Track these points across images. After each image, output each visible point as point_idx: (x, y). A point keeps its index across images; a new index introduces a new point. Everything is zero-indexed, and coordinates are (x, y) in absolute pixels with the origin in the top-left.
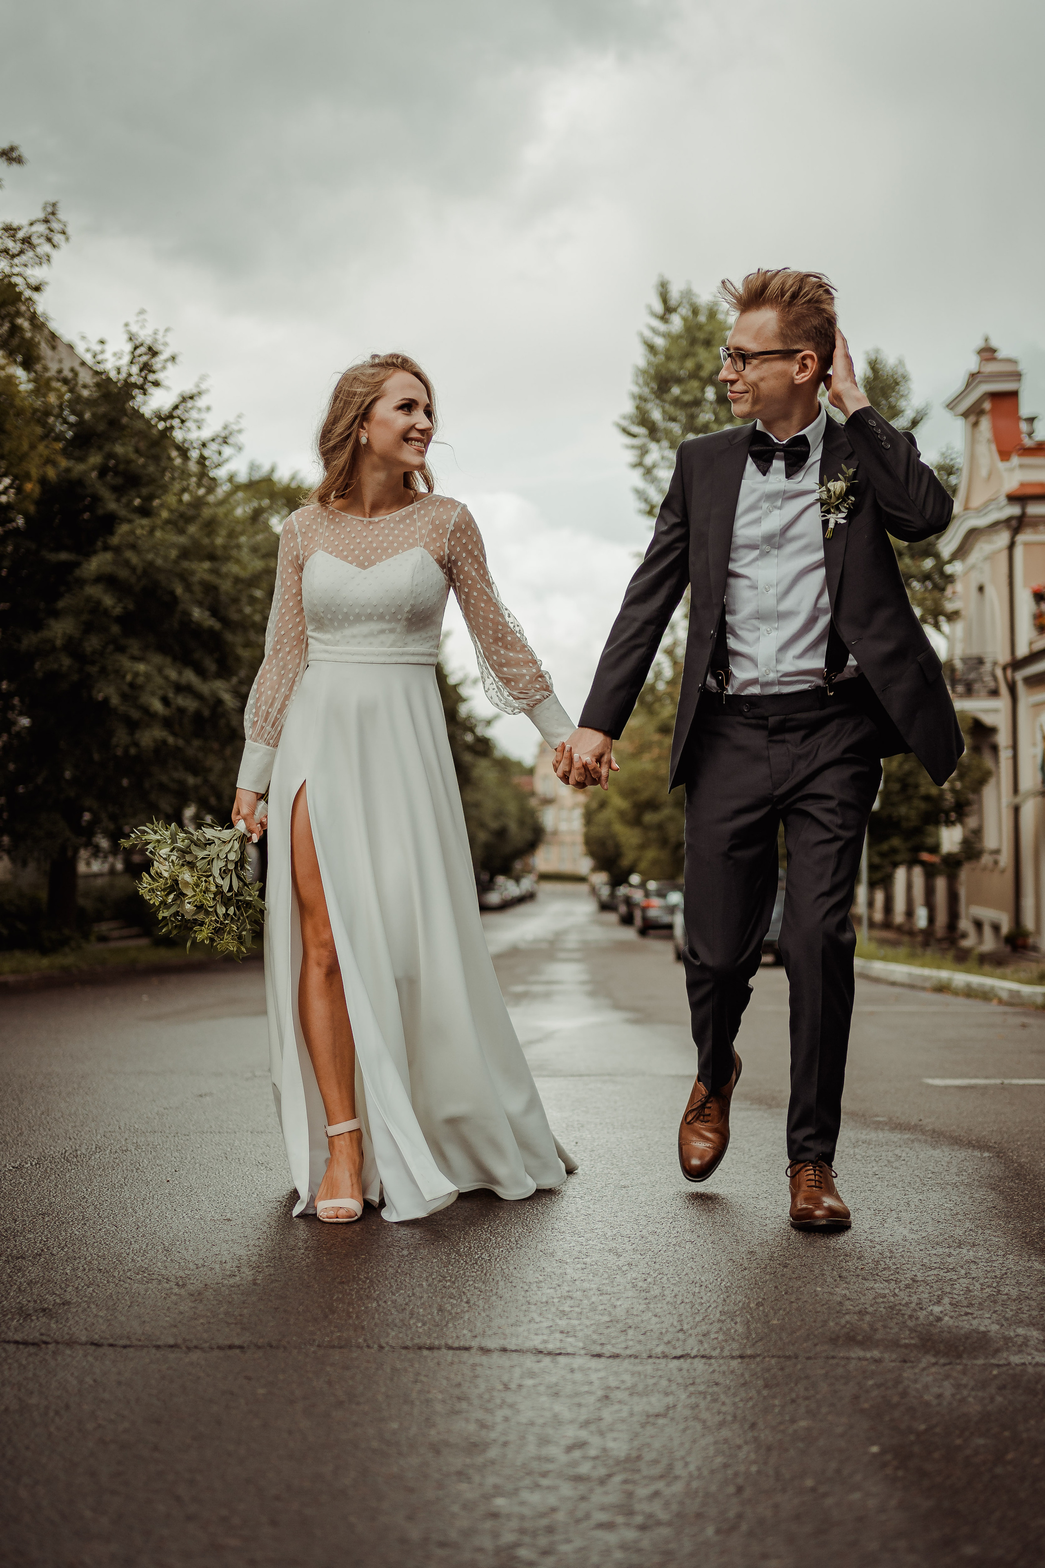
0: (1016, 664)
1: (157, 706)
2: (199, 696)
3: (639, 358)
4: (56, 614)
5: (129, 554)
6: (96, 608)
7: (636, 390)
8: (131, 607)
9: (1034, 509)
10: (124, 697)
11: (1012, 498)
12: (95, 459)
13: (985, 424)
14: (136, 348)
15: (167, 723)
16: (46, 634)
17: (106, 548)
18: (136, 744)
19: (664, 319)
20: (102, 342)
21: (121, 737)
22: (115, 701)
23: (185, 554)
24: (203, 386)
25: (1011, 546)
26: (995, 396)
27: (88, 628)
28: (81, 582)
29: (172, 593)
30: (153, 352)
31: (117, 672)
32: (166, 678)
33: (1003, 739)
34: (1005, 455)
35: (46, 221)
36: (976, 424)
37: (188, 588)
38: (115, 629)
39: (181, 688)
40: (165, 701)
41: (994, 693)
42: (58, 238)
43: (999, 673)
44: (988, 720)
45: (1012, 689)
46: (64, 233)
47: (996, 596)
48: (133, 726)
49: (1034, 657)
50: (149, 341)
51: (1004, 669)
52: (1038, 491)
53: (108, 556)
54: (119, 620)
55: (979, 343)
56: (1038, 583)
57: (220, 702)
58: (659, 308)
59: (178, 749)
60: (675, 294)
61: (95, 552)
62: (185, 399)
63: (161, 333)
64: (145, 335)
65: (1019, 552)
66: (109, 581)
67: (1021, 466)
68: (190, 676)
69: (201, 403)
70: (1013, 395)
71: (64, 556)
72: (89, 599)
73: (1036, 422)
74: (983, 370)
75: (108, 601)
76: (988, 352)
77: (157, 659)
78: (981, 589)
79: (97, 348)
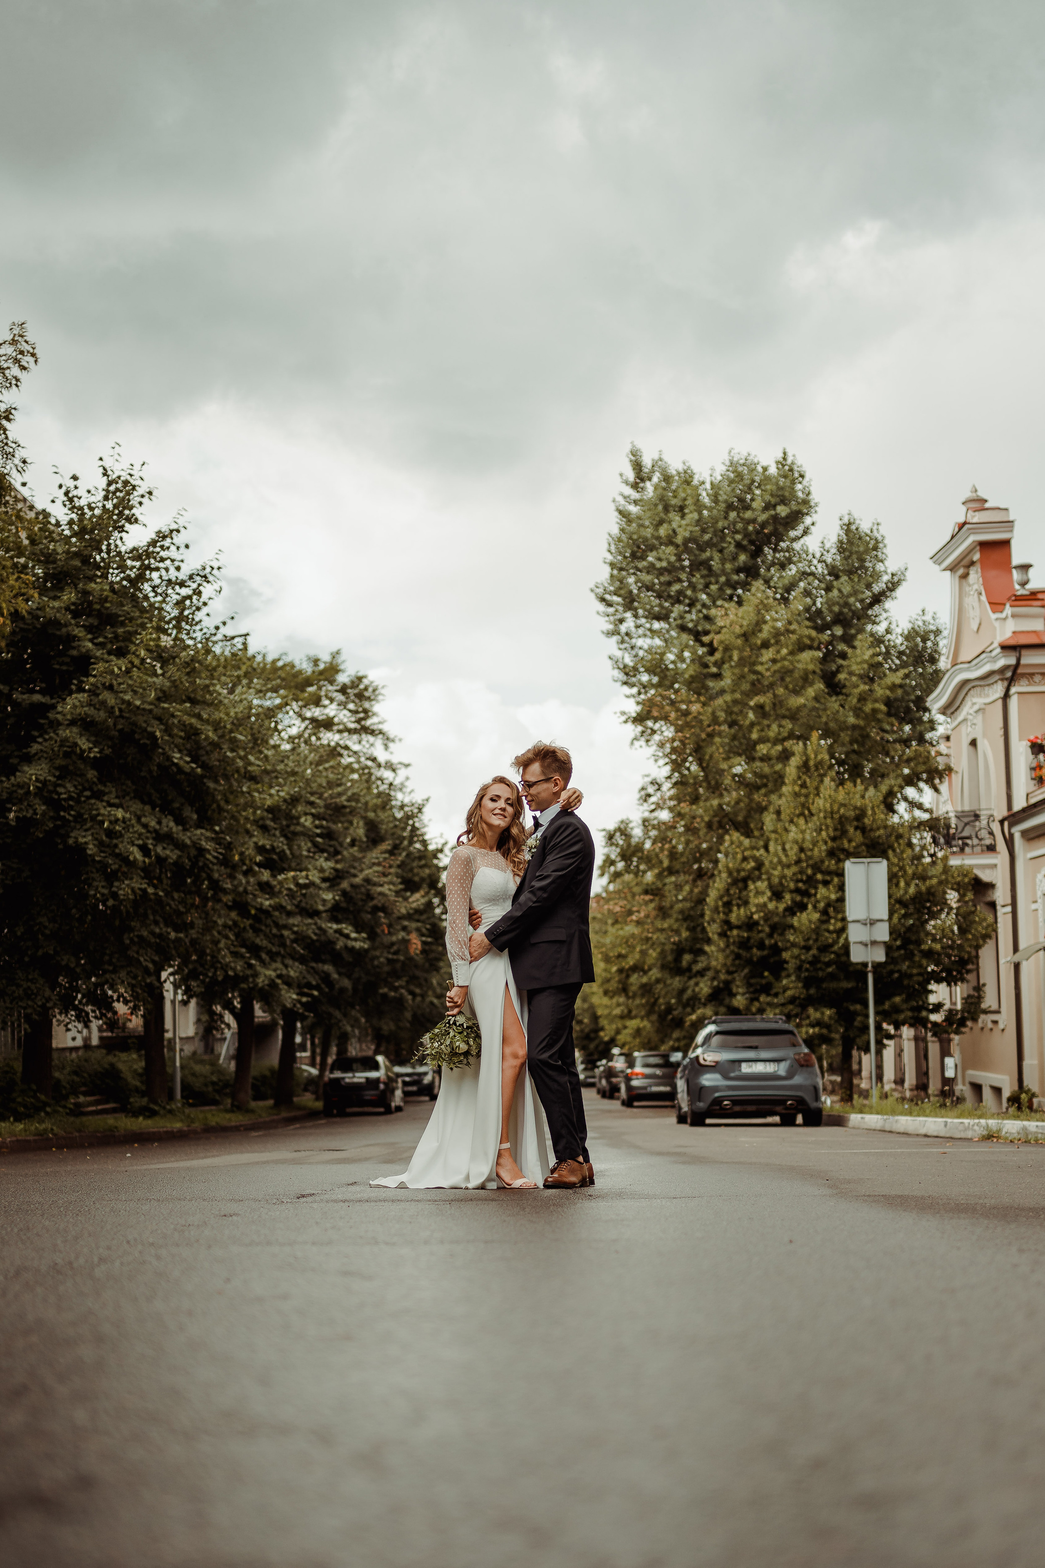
0: (1014, 818)
1: (137, 855)
2: (179, 845)
3: (613, 525)
4: (28, 759)
5: (106, 696)
6: (71, 751)
7: (610, 557)
8: (108, 751)
9: (1030, 659)
10: (101, 844)
11: (1006, 648)
12: (69, 596)
13: (975, 575)
14: (110, 484)
15: (147, 873)
16: (20, 778)
17: (81, 690)
18: (115, 895)
19: (635, 486)
20: (75, 478)
21: (99, 888)
22: (91, 849)
23: (164, 696)
24: (181, 522)
25: (1006, 696)
26: (984, 545)
27: (64, 773)
28: (55, 725)
29: (152, 736)
30: (129, 487)
31: (93, 818)
32: (145, 826)
33: (1001, 895)
34: (996, 605)
35: (14, 342)
36: (965, 576)
37: (168, 730)
38: (92, 774)
39: (161, 837)
40: (144, 849)
41: (991, 848)
42: (27, 360)
43: (996, 827)
44: (985, 876)
45: (1010, 843)
46: (33, 355)
47: (991, 749)
48: (111, 877)
49: (1031, 810)
50: (125, 476)
51: (1002, 822)
52: (1034, 640)
53: (83, 697)
54: (96, 763)
55: (968, 494)
56: (1037, 733)
57: (201, 851)
58: (631, 476)
59: (159, 901)
60: (647, 462)
61: (71, 693)
62: (162, 536)
63: (137, 467)
64: (119, 470)
65: (1014, 702)
66: (86, 724)
67: (1014, 616)
68: (169, 824)
69: (179, 539)
70: (1005, 544)
71: (37, 698)
72: (64, 741)
73: (1031, 571)
74: (970, 520)
75: (84, 744)
76: (978, 503)
77: (136, 806)
78: (973, 743)
79: (71, 484)
